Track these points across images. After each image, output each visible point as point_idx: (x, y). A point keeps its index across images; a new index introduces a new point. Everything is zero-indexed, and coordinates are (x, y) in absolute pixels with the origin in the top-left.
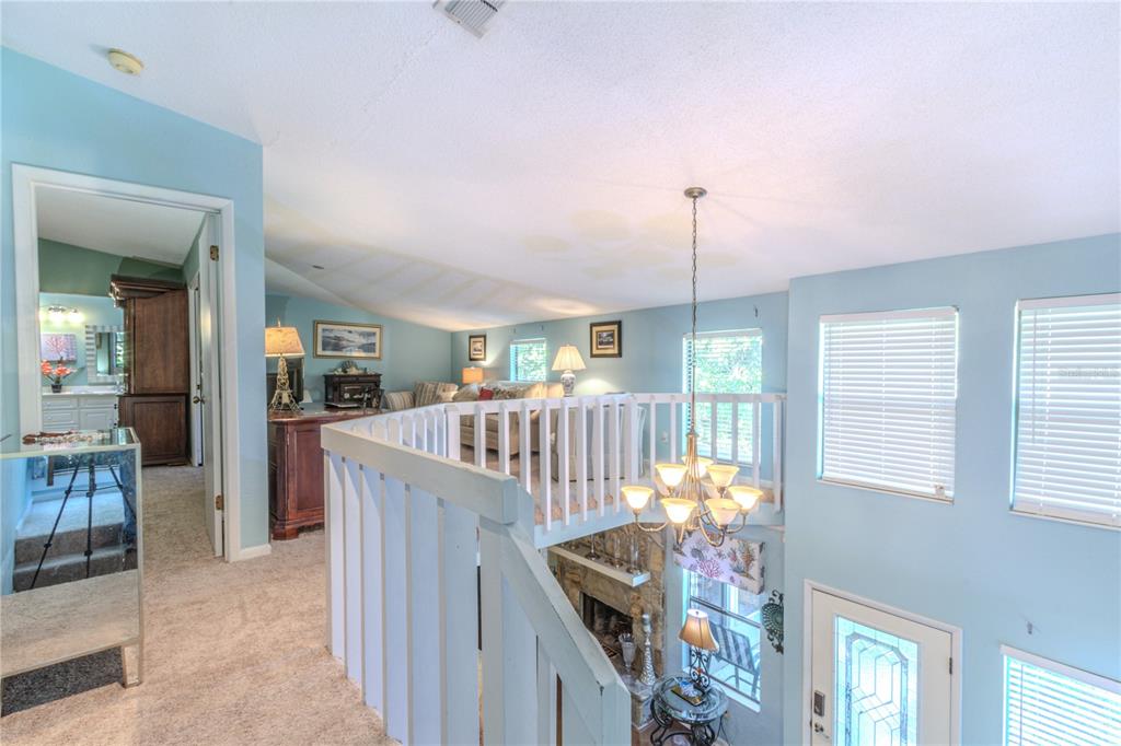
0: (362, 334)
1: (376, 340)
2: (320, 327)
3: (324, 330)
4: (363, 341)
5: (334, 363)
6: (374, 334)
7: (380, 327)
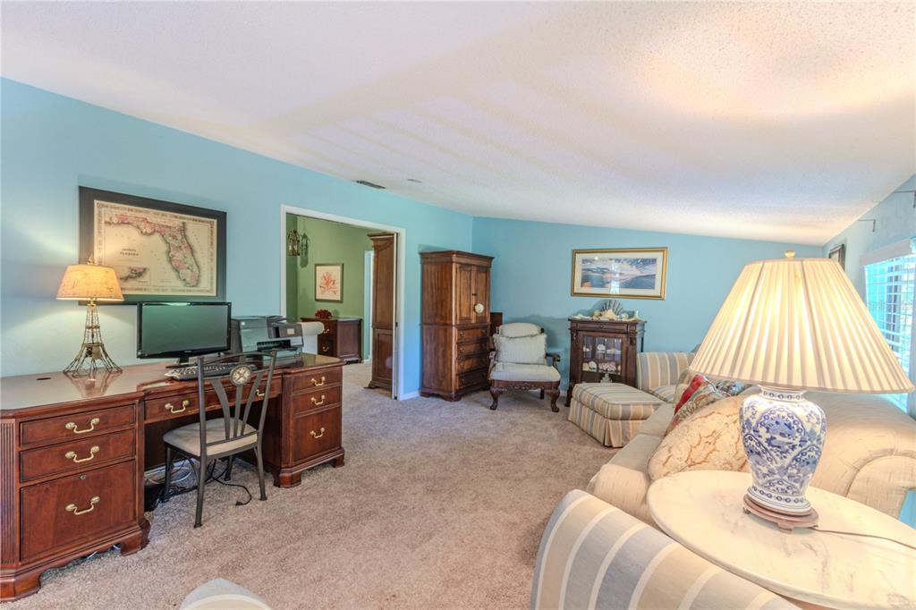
0: (634, 262)
1: (657, 270)
2: (579, 257)
3: (584, 261)
4: (635, 272)
5: (590, 304)
6: (654, 261)
7: (662, 250)
